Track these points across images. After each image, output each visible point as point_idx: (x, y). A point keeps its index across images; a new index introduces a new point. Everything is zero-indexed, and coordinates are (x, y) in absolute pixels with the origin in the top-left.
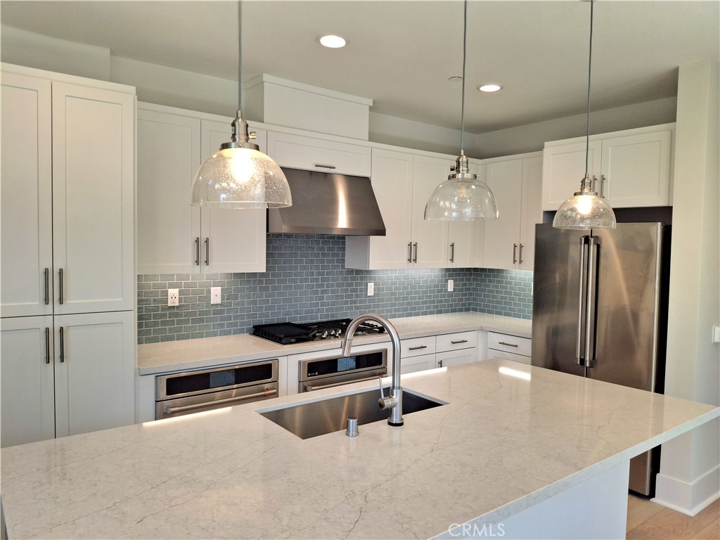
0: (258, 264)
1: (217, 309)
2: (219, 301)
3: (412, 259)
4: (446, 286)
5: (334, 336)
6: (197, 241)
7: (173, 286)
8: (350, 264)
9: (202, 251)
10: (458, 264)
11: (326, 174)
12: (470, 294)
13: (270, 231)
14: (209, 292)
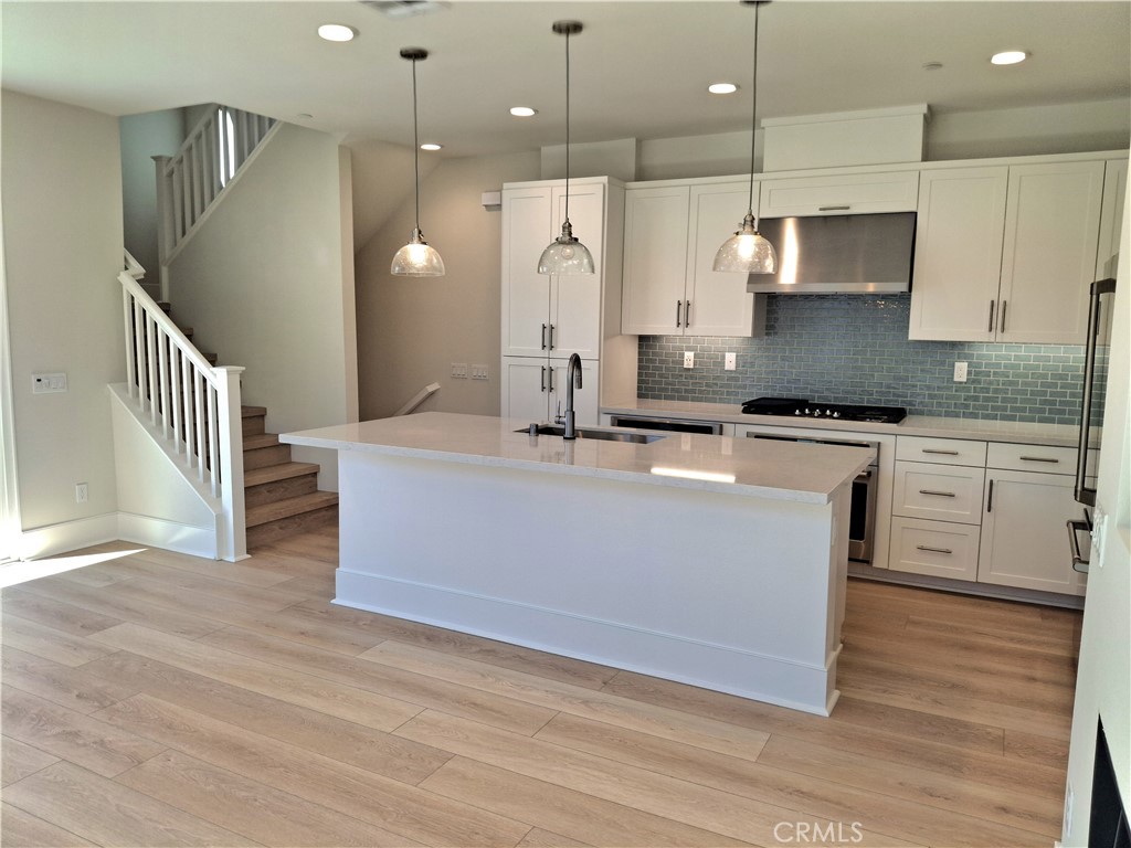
1: (733, 377)
2: (734, 368)
6: (680, 304)
7: (689, 349)
9: (684, 312)
14: (724, 356)
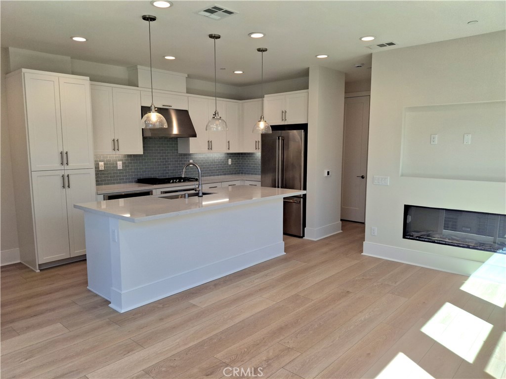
0: (140, 151)
1: (121, 172)
2: (121, 168)
3: (210, 148)
4: (228, 162)
5: (176, 182)
6: (114, 140)
7: (101, 161)
8: (181, 151)
9: (116, 144)
10: (231, 151)
11: (167, 109)
12: (240, 166)
13: (144, 136)
14: (117, 164)
